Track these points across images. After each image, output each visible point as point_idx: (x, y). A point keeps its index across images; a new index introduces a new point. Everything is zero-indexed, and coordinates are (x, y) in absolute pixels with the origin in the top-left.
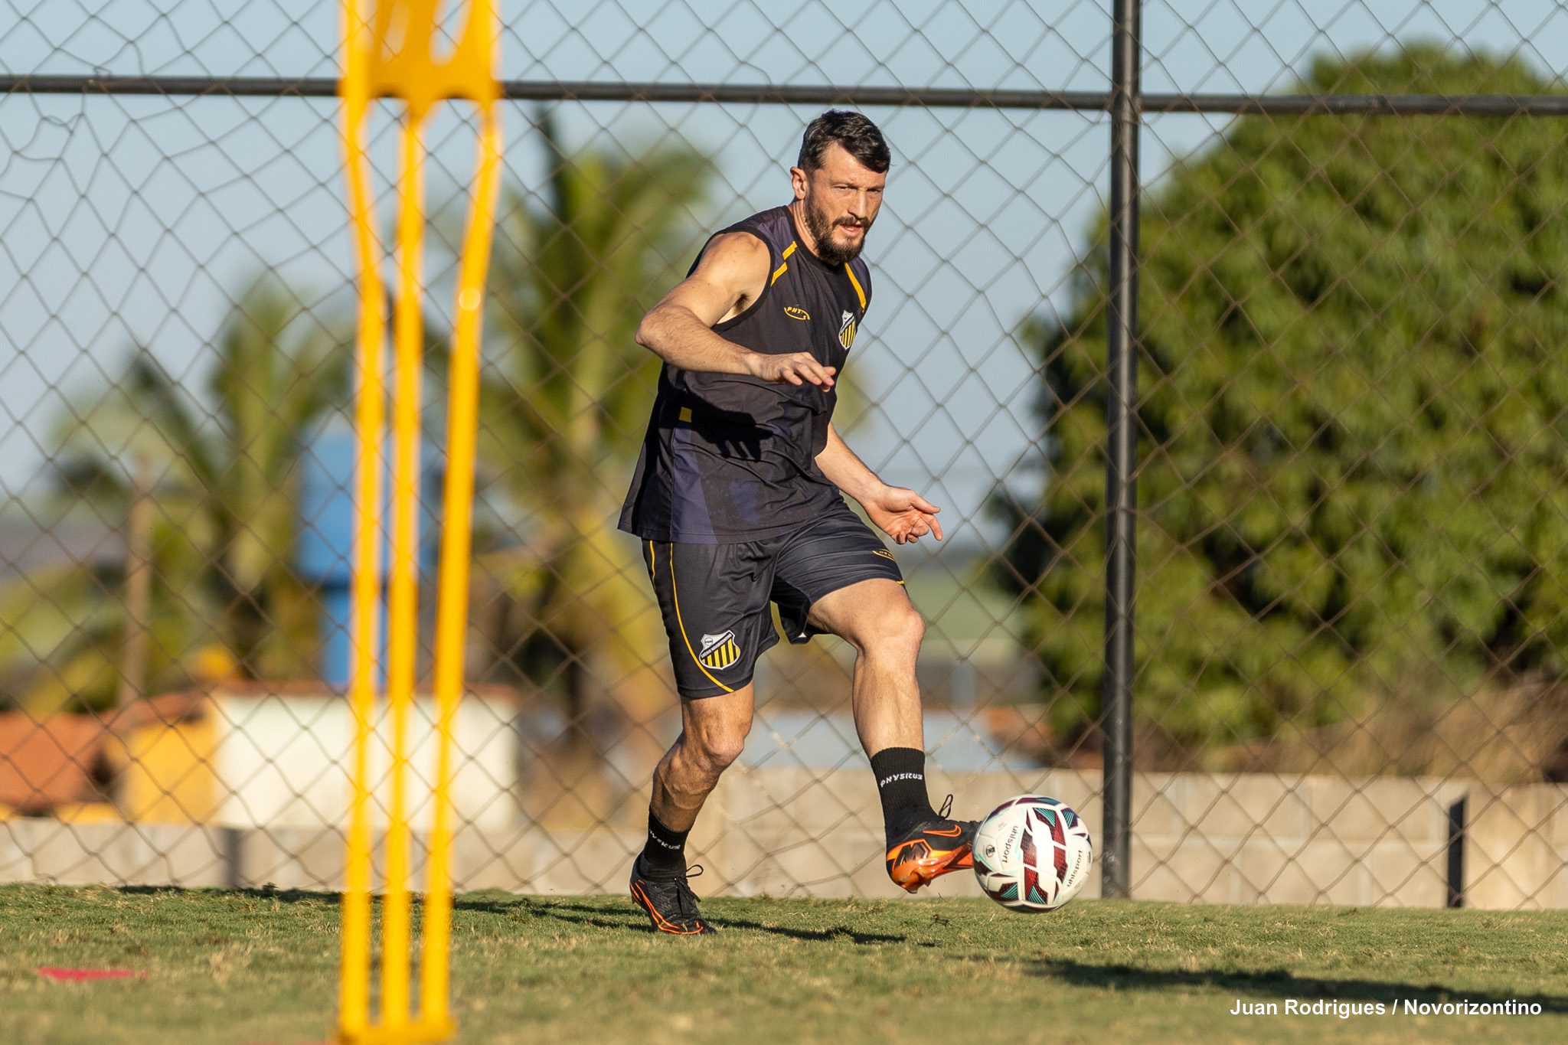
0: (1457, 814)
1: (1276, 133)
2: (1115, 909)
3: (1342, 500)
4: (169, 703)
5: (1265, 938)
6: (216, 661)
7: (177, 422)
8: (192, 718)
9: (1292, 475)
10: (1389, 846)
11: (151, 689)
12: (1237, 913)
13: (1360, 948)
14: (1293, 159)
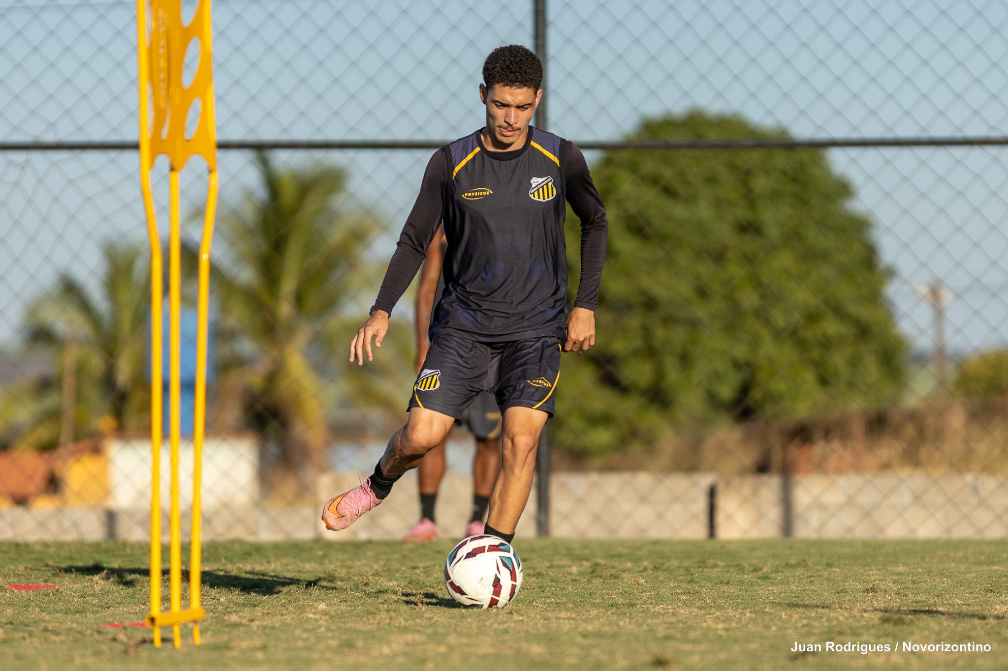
0: (712, 493)
1: (624, 156)
2: (543, 542)
3: (660, 333)
4: (86, 443)
5: (612, 556)
6: (104, 422)
7: (85, 306)
8: (97, 450)
9: (634, 322)
10: (677, 508)
11: (77, 437)
12: (601, 544)
13: (660, 561)
14: (633, 168)
